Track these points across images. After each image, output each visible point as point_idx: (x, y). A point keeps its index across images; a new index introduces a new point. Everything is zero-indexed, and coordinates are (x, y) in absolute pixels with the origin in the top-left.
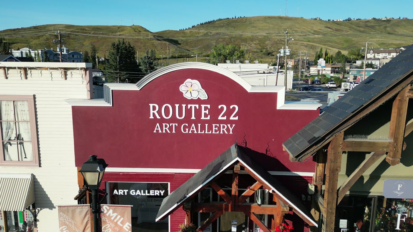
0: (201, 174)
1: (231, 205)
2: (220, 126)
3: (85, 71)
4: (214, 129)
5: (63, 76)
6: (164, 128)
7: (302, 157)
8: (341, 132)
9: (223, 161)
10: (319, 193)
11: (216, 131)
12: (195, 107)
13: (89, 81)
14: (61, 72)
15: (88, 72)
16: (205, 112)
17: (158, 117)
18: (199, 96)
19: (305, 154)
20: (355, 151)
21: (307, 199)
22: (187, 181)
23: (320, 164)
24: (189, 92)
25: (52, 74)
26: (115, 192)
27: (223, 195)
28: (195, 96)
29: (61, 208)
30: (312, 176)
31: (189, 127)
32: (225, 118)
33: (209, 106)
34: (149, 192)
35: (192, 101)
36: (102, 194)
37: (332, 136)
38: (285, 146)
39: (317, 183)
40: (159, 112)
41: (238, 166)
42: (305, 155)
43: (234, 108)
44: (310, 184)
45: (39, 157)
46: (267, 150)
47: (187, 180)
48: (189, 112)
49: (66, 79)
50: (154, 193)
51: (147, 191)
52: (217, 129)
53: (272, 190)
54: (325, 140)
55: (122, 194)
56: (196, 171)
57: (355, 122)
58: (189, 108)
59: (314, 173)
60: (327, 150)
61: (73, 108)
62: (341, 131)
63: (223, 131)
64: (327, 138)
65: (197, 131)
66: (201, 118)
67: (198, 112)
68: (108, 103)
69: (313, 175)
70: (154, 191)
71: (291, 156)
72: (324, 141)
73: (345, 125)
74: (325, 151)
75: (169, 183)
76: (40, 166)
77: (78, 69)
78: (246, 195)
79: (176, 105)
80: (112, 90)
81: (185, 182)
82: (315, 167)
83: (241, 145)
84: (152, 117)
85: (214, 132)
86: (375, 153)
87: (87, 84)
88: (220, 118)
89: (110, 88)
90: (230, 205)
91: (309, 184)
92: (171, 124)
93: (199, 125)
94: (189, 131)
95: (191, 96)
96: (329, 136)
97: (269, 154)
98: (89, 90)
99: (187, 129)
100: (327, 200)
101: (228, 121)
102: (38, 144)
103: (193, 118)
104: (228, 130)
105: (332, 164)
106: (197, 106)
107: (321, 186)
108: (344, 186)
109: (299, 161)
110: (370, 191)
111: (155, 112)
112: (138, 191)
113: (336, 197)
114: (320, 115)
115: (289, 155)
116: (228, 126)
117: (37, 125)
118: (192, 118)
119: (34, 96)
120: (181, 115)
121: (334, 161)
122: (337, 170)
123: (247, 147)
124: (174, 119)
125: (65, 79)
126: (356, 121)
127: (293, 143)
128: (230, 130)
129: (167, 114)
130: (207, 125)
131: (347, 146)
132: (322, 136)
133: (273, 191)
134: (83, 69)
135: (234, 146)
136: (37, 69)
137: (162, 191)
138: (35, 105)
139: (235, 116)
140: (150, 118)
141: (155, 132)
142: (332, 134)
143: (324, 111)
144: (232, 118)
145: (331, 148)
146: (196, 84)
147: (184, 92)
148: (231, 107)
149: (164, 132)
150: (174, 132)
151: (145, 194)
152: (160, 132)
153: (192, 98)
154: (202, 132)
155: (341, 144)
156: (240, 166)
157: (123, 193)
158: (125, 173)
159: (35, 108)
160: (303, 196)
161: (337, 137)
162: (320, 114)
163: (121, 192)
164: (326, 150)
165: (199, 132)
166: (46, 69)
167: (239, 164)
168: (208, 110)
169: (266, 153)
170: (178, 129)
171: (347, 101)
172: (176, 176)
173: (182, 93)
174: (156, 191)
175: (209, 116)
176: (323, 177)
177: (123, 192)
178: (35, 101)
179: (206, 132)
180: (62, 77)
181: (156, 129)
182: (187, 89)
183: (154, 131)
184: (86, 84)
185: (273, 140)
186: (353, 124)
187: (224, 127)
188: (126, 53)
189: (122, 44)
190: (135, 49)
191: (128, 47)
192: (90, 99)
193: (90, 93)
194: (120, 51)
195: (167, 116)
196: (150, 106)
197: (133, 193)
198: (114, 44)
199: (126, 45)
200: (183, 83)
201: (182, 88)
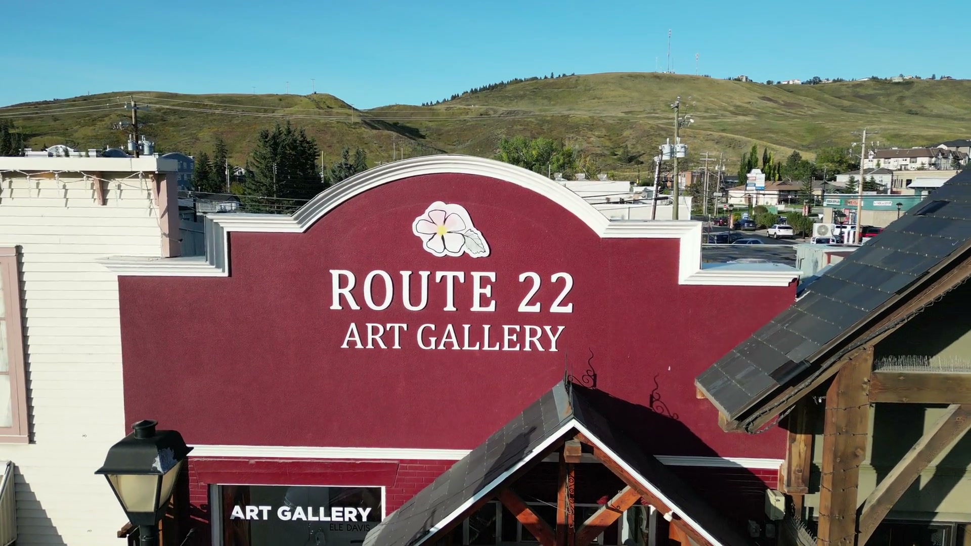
0: (471, 462)
2: (523, 331)
3: (155, 182)
4: (506, 337)
5: (96, 196)
6: (370, 337)
7: (756, 418)
8: (865, 349)
9: (533, 429)
10: (798, 516)
11: (512, 344)
12: (455, 278)
13: (168, 209)
14: (93, 185)
15: (164, 184)
16: (483, 291)
17: (354, 306)
18: (464, 249)
19: (765, 410)
20: (905, 400)
21: (763, 533)
22: (434, 484)
23: (798, 436)
24: (438, 238)
25: (67, 190)
26: (237, 511)
27: (532, 525)
28: (454, 248)
30: (778, 468)
31: (439, 334)
32: (536, 308)
33: (492, 276)
34: (328, 513)
35: (448, 263)
36: (199, 519)
37: (840, 358)
38: (704, 385)
39: (792, 489)
40: (357, 293)
41: (574, 444)
42: (763, 413)
43: (562, 282)
44: (771, 490)
45: (30, 417)
46: (652, 397)
47: (431, 481)
48: (437, 290)
49: (105, 202)
50: (343, 516)
51: (322, 510)
52: (514, 337)
53: (671, 513)
54: (821, 370)
55: (256, 518)
56: (459, 454)
57: (904, 320)
58: (438, 280)
59: (783, 460)
60: (824, 397)
61: (123, 280)
62: (864, 346)
63: (532, 344)
64: (824, 366)
65: (461, 344)
66: (472, 309)
67: (463, 292)
68: (218, 267)
69: (781, 467)
70: (341, 509)
71: (724, 416)
72: (817, 373)
73: (877, 328)
74: (820, 401)
75: (383, 489)
76: (31, 441)
77: (137, 176)
78: (598, 523)
79: (401, 272)
80: (229, 233)
81: (427, 485)
82: (785, 445)
83: (582, 381)
84: (336, 306)
85: (506, 348)
86: (960, 408)
87: (162, 217)
88: (523, 308)
89: (222, 228)
91: (769, 491)
92: (389, 326)
93: (466, 327)
94: (437, 343)
95: (445, 248)
96: (832, 360)
97: (657, 408)
98: (167, 232)
99: (433, 340)
100: (827, 540)
101: (544, 317)
102: (28, 381)
103: (450, 307)
104: (545, 340)
105: (842, 439)
106: (461, 275)
107: (803, 497)
108: (874, 501)
109: (747, 429)
110: (936, 511)
111: (346, 292)
112: (299, 509)
113: (853, 532)
114: (798, 300)
115: (715, 412)
116: (544, 331)
117: (24, 329)
118: (445, 309)
119: (18, 249)
120: (415, 300)
121: (847, 432)
122: (856, 456)
123: (598, 387)
124: (396, 312)
125: (102, 204)
126: (908, 318)
127: (726, 379)
128: (550, 341)
129: (378, 296)
130: (486, 328)
131: (885, 389)
132: (812, 358)
133: (675, 516)
134: (151, 176)
135: (564, 386)
136: (27, 176)
137: (364, 510)
138: (20, 274)
139: (563, 304)
140: (332, 308)
141: (345, 346)
142: (840, 353)
143: (809, 288)
144: (555, 308)
145: (838, 395)
146: (458, 215)
147: (425, 239)
148: (554, 278)
149: (370, 346)
150: (397, 346)
151: (316, 519)
152: (359, 346)
153: (446, 252)
154: (474, 346)
155: (865, 383)
156: (581, 443)
157: (258, 515)
158: (264, 460)
159: (21, 283)
160: (753, 525)
161: (853, 363)
162: (798, 297)
163: (252, 512)
164: (822, 400)
165: (466, 347)
166: (50, 175)
167: (578, 438)
168: (489, 287)
169: (651, 406)
170: (407, 337)
171: (875, 260)
172: (403, 468)
173: (419, 241)
174: (347, 510)
175: (493, 303)
176: (807, 473)
177: (256, 511)
178: (20, 264)
179: (486, 348)
180: (93, 198)
181: (347, 338)
182: (431, 229)
183: (342, 345)
184: (159, 216)
185: (669, 369)
186: (898, 327)
187: (533, 333)
188: (293, 155)
189: (285, 135)
190: (316, 145)
191: (300, 141)
192: (170, 257)
193: (170, 240)
194: (279, 150)
195: (378, 302)
196: (331, 275)
197: (286, 516)
198: (265, 133)
199: (295, 137)
200: (423, 213)
201: (420, 227)
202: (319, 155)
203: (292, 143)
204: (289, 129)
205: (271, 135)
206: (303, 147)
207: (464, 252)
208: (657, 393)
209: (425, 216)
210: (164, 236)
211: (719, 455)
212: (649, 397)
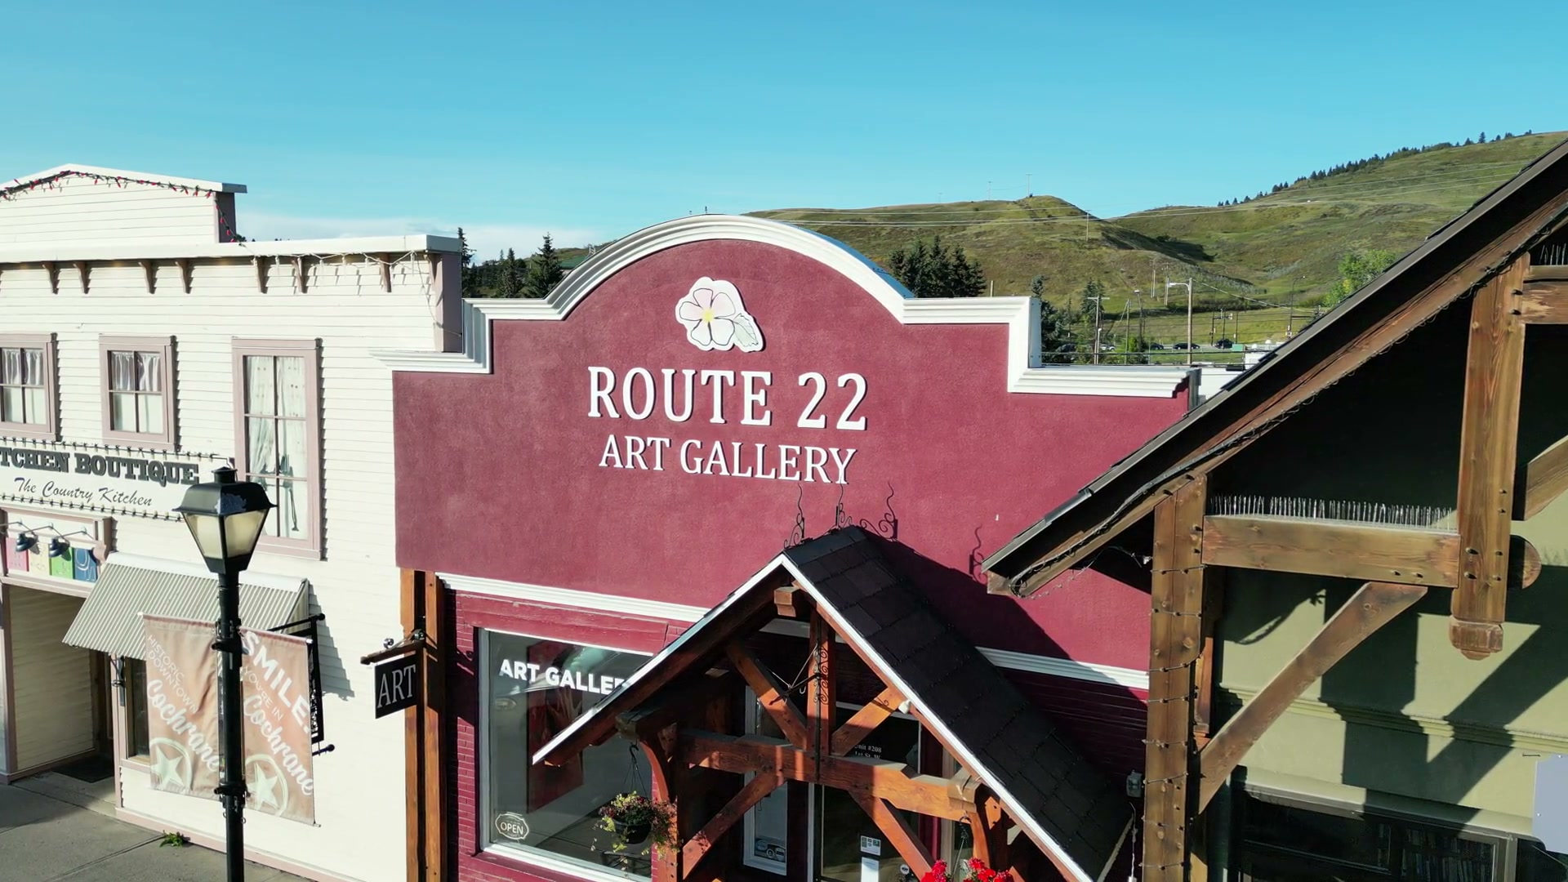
1: (805, 755)
2: (803, 453)
3: (430, 264)
4: (784, 462)
5: (383, 283)
6: (630, 454)
7: (1029, 576)
8: (1192, 478)
11: (789, 471)
12: (723, 380)
13: (444, 296)
14: (378, 268)
15: (440, 265)
16: (755, 397)
17: (613, 414)
18: (734, 340)
20: (1263, 565)
24: (704, 324)
26: (506, 667)
27: (778, 713)
28: (722, 339)
29: (152, 621)
31: (704, 453)
33: (766, 376)
34: (597, 684)
35: (713, 359)
36: (466, 669)
40: (616, 397)
42: (1036, 568)
43: (851, 385)
48: (702, 393)
49: (389, 289)
51: (591, 677)
52: (793, 462)
55: (524, 678)
60: (1151, 557)
61: (398, 377)
62: (1190, 473)
63: (814, 472)
65: (730, 468)
66: (743, 422)
67: (732, 397)
68: (478, 361)
70: (611, 679)
76: (323, 558)
78: (859, 722)
79: (664, 371)
80: (491, 321)
83: (878, 529)
84: (594, 413)
85: (783, 476)
86: (1369, 589)
87: (437, 304)
88: (803, 422)
89: (484, 315)
90: (799, 755)
93: (736, 445)
94: (703, 468)
95: (712, 339)
96: (1140, 493)
97: (980, 576)
98: (441, 323)
99: (698, 461)
101: (830, 436)
102: (322, 490)
103: (717, 418)
104: (830, 465)
106: (729, 375)
109: (1017, 589)
110: (1465, 806)
111: (604, 394)
112: (568, 674)
113: (1185, 771)
116: (829, 454)
117: (321, 431)
118: (712, 420)
119: (319, 341)
120: (678, 410)
121: (1168, 608)
122: (1184, 648)
123: (900, 539)
124: (659, 423)
125: (387, 291)
128: (836, 471)
129: (638, 402)
130: (760, 447)
131: (1227, 545)
134: (426, 257)
138: (320, 369)
139: (852, 417)
140: (589, 415)
141: (603, 464)
146: (727, 294)
147: (689, 326)
149: (629, 466)
150: (658, 467)
151: (585, 688)
152: (618, 464)
153: (713, 345)
154: (746, 471)
155: (1194, 533)
156: (795, 594)
157: (526, 675)
158: (527, 604)
159: (320, 380)
161: (1174, 499)
163: (520, 670)
164: (1149, 561)
165: (736, 473)
167: (789, 584)
169: (971, 571)
170: (669, 455)
172: (672, 631)
173: (682, 329)
175: (767, 414)
177: (525, 670)
178: (320, 359)
180: (378, 284)
181: (606, 454)
183: (600, 462)
185: (997, 519)
187: (816, 458)
188: (941, 287)
189: (931, 256)
190: (981, 272)
191: (954, 266)
192: (444, 352)
193: (444, 331)
194: (918, 279)
195: (638, 409)
196: (589, 373)
197: (554, 680)
198: (899, 255)
199: (945, 260)
200: (687, 293)
201: (684, 311)
202: (984, 287)
203: (939, 269)
204: (937, 247)
205: (907, 256)
206: (958, 275)
207: (734, 345)
208: (979, 554)
209: (688, 297)
210: (437, 327)
211: (1071, 657)
212: (968, 558)
